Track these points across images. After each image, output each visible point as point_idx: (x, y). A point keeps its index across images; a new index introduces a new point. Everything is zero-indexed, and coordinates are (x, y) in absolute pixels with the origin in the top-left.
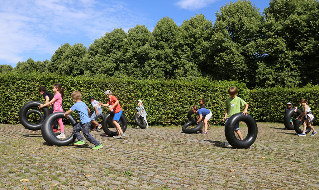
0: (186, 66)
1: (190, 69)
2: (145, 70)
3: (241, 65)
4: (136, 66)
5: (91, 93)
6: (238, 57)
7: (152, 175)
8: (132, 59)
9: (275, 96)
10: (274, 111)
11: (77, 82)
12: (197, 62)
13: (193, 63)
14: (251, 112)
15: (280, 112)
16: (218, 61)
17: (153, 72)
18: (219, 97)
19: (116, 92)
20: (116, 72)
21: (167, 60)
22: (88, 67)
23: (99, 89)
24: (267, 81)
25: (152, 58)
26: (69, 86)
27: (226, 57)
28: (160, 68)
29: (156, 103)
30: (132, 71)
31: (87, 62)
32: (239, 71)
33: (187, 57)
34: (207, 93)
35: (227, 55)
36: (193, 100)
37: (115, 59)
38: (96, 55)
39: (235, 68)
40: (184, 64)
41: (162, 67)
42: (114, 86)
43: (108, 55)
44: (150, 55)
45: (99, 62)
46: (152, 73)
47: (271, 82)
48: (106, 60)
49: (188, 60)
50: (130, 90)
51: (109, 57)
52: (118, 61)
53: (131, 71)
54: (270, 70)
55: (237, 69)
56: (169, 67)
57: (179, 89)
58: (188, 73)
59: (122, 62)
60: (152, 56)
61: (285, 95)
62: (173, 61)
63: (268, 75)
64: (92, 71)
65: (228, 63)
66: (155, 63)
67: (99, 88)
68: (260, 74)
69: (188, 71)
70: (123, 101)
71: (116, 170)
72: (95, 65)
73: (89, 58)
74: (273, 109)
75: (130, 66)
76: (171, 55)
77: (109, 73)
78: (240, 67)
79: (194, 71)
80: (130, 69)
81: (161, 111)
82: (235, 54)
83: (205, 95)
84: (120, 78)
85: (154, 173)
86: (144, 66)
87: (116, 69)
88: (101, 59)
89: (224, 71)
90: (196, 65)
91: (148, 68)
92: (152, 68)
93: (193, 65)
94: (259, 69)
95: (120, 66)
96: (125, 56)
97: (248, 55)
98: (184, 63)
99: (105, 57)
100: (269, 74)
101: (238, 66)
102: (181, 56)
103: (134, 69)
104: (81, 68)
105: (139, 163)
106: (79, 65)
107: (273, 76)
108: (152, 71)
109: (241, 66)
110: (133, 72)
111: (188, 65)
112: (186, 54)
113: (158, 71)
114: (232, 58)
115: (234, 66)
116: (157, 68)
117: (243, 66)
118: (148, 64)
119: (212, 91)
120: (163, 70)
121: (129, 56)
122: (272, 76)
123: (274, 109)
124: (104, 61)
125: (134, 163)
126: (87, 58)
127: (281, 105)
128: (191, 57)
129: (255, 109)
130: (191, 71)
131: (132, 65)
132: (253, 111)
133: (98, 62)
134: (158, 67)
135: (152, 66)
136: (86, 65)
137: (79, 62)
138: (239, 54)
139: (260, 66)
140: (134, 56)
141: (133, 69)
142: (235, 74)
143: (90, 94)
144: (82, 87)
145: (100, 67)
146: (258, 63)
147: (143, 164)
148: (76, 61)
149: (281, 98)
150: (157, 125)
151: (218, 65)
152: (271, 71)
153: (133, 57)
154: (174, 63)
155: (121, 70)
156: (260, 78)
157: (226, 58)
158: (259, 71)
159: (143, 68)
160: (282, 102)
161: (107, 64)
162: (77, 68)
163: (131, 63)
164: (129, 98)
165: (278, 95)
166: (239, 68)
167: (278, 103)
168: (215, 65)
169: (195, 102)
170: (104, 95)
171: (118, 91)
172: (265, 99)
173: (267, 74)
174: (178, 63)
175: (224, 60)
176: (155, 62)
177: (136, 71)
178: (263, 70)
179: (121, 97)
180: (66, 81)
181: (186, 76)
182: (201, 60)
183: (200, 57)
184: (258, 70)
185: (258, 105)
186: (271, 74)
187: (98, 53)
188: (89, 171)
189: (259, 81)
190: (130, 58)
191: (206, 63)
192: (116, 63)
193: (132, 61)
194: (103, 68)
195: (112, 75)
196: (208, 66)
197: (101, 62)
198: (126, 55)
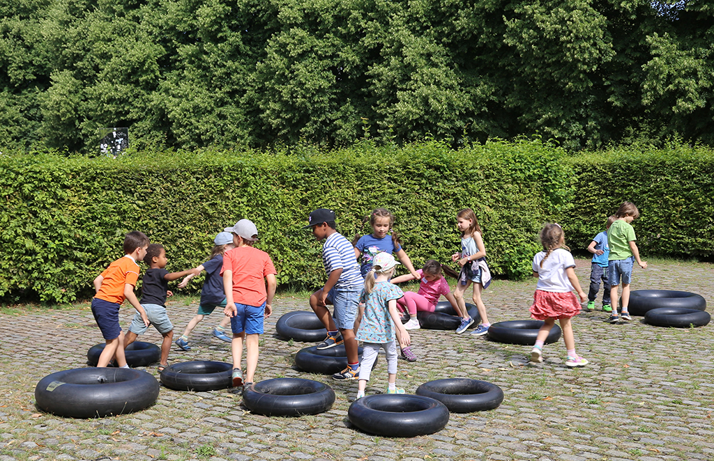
0: (409, 54)
1: (423, 62)
2: (268, 67)
3: (594, 45)
4: (235, 54)
5: (94, 205)
6: (583, 18)
7: (255, 451)
8: (221, 26)
9: (663, 178)
10: (661, 222)
11: (52, 174)
12: (448, 36)
13: (431, 42)
14: (592, 225)
15: (676, 224)
16: (515, 34)
17: (297, 75)
18: (480, 196)
19: (170, 198)
20: (166, 74)
21: (344, 31)
22: (65, 56)
23: (121, 192)
24: (680, 102)
25: (292, 26)
26: (27, 188)
27: (544, 17)
28: (320, 58)
29: (292, 228)
30: (224, 70)
31: (59, 41)
32: (585, 67)
33: (411, 19)
34: (444, 185)
35: (548, 13)
36: (401, 210)
37: (161, 27)
38: (91, 14)
39: (573, 58)
40: (401, 46)
41: (326, 57)
42: (163, 183)
43: (132, 13)
44: (284, 12)
45: (104, 39)
46: (291, 78)
47: (692, 101)
48: (129, 31)
49: (413, 31)
50: (211, 192)
51: (137, 19)
52: (170, 37)
53: (219, 72)
54: (689, 62)
55: (579, 61)
56: (349, 55)
57: (358, 179)
58: (414, 76)
59: (186, 38)
60: (289, 18)
61: (693, 173)
62: (364, 35)
63: (682, 81)
64: (79, 75)
65: (549, 42)
66: (301, 41)
67: (120, 190)
68: (656, 77)
69: (414, 69)
70: (194, 225)
71: (182, 446)
72: (89, 50)
73: (66, 23)
74: (656, 218)
75: (213, 52)
76: (355, 13)
77: (141, 79)
78: (591, 54)
79: (434, 70)
80: (215, 64)
81: (306, 249)
82: (575, 8)
83: (438, 193)
84: (181, 97)
85: (260, 446)
86: (265, 55)
87: (167, 63)
88: (110, 27)
89: (536, 66)
90: (440, 48)
91: (278, 62)
92: (292, 60)
93: (431, 47)
94: (651, 58)
95: (181, 53)
96: (195, 18)
97: (618, 11)
98: (399, 41)
99: (124, 22)
100: (685, 77)
101: (582, 51)
102: (391, 17)
103: (229, 63)
104: (37, 60)
105: (231, 424)
106: (29, 48)
107: (700, 82)
108: (292, 72)
109: (593, 50)
110: (228, 75)
111: (414, 47)
112: (409, 7)
113: (312, 71)
114: (562, 21)
115: (569, 50)
116: (311, 60)
117: (600, 50)
118: (276, 47)
119: (460, 180)
120: (331, 64)
121: (208, 16)
122: (697, 83)
123: (661, 217)
124: (121, 34)
125: (221, 425)
126: (56, 24)
127: (678, 205)
128: (424, 19)
129: (604, 217)
130: (425, 70)
131: (223, 51)
132: (597, 223)
133: (98, 39)
134: (313, 55)
135: (293, 54)
136: (58, 50)
137: (28, 40)
138: (590, 8)
139: (656, 48)
140: (228, 17)
141: (224, 66)
142: (574, 77)
143: (93, 208)
144: (68, 190)
145: (105, 56)
146: (649, 39)
147: (241, 425)
148: (18, 36)
149: (680, 182)
150: (297, 291)
151: (515, 46)
152: (693, 65)
153: (222, 19)
154: (367, 41)
155: (183, 68)
156: (654, 89)
157: (543, 22)
158: (652, 67)
159: (262, 62)
160: (684, 195)
161: (133, 48)
162: (24, 63)
163: (216, 41)
164: (209, 217)
165: (673, 174)
166: (586, 56)
167: (673, 198)
168: (505, 46)
169: (409, 215)
170: (134, 209)
171: (177, 196)
172: (635, 187)
173: (680, 75)
174: (380, 41)
175: (537, 29)
176: (303, 37)
177: (235, 71)
178: (668, 63)
179: (189, 213)
180: (17, 173)
181: (411, 89)
182: (460, 31)
183: (455, 20)
184: (650, 63)
185: (612, 204)
186: (693, 74)
187: (97, 5)
188: (125, 451)
189: (653, 103)
190: (212, 26)
191: (475, 38)
192: (164, 42)
193: (220, 35)
194: (118, 60)
195: (151, 87)
196: (484, 49)
197: (110, 40)
198: (197, 12)
